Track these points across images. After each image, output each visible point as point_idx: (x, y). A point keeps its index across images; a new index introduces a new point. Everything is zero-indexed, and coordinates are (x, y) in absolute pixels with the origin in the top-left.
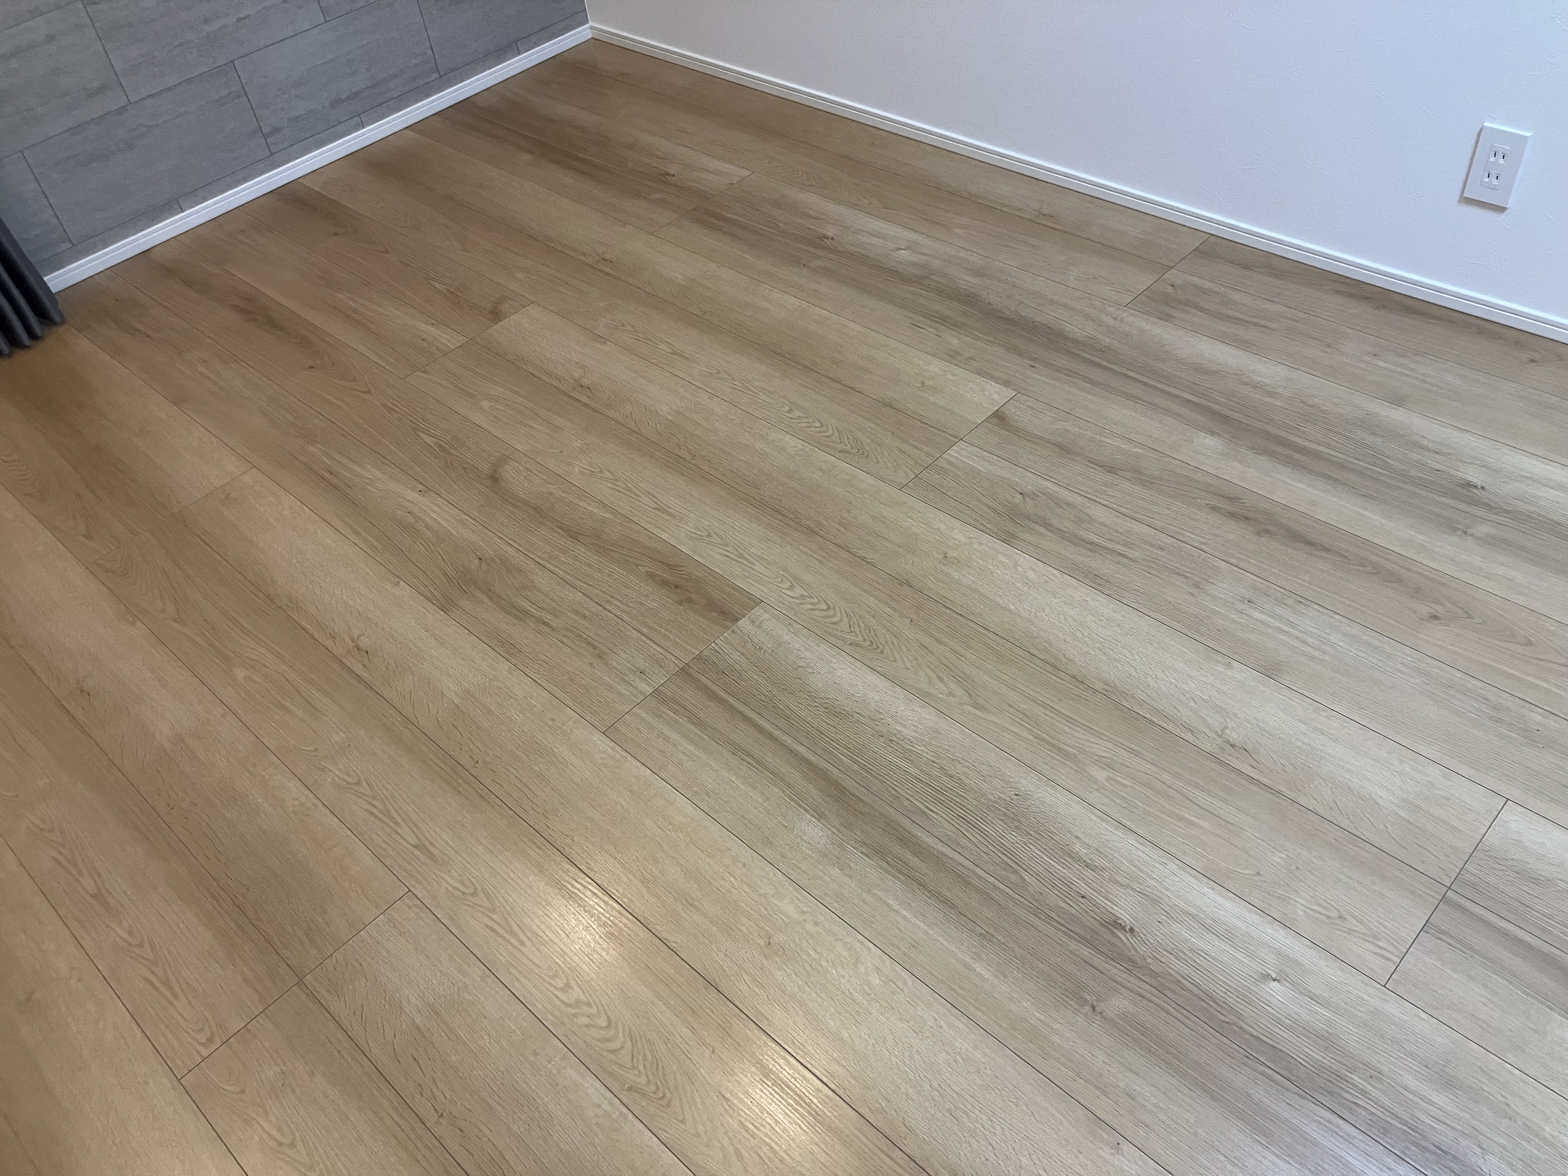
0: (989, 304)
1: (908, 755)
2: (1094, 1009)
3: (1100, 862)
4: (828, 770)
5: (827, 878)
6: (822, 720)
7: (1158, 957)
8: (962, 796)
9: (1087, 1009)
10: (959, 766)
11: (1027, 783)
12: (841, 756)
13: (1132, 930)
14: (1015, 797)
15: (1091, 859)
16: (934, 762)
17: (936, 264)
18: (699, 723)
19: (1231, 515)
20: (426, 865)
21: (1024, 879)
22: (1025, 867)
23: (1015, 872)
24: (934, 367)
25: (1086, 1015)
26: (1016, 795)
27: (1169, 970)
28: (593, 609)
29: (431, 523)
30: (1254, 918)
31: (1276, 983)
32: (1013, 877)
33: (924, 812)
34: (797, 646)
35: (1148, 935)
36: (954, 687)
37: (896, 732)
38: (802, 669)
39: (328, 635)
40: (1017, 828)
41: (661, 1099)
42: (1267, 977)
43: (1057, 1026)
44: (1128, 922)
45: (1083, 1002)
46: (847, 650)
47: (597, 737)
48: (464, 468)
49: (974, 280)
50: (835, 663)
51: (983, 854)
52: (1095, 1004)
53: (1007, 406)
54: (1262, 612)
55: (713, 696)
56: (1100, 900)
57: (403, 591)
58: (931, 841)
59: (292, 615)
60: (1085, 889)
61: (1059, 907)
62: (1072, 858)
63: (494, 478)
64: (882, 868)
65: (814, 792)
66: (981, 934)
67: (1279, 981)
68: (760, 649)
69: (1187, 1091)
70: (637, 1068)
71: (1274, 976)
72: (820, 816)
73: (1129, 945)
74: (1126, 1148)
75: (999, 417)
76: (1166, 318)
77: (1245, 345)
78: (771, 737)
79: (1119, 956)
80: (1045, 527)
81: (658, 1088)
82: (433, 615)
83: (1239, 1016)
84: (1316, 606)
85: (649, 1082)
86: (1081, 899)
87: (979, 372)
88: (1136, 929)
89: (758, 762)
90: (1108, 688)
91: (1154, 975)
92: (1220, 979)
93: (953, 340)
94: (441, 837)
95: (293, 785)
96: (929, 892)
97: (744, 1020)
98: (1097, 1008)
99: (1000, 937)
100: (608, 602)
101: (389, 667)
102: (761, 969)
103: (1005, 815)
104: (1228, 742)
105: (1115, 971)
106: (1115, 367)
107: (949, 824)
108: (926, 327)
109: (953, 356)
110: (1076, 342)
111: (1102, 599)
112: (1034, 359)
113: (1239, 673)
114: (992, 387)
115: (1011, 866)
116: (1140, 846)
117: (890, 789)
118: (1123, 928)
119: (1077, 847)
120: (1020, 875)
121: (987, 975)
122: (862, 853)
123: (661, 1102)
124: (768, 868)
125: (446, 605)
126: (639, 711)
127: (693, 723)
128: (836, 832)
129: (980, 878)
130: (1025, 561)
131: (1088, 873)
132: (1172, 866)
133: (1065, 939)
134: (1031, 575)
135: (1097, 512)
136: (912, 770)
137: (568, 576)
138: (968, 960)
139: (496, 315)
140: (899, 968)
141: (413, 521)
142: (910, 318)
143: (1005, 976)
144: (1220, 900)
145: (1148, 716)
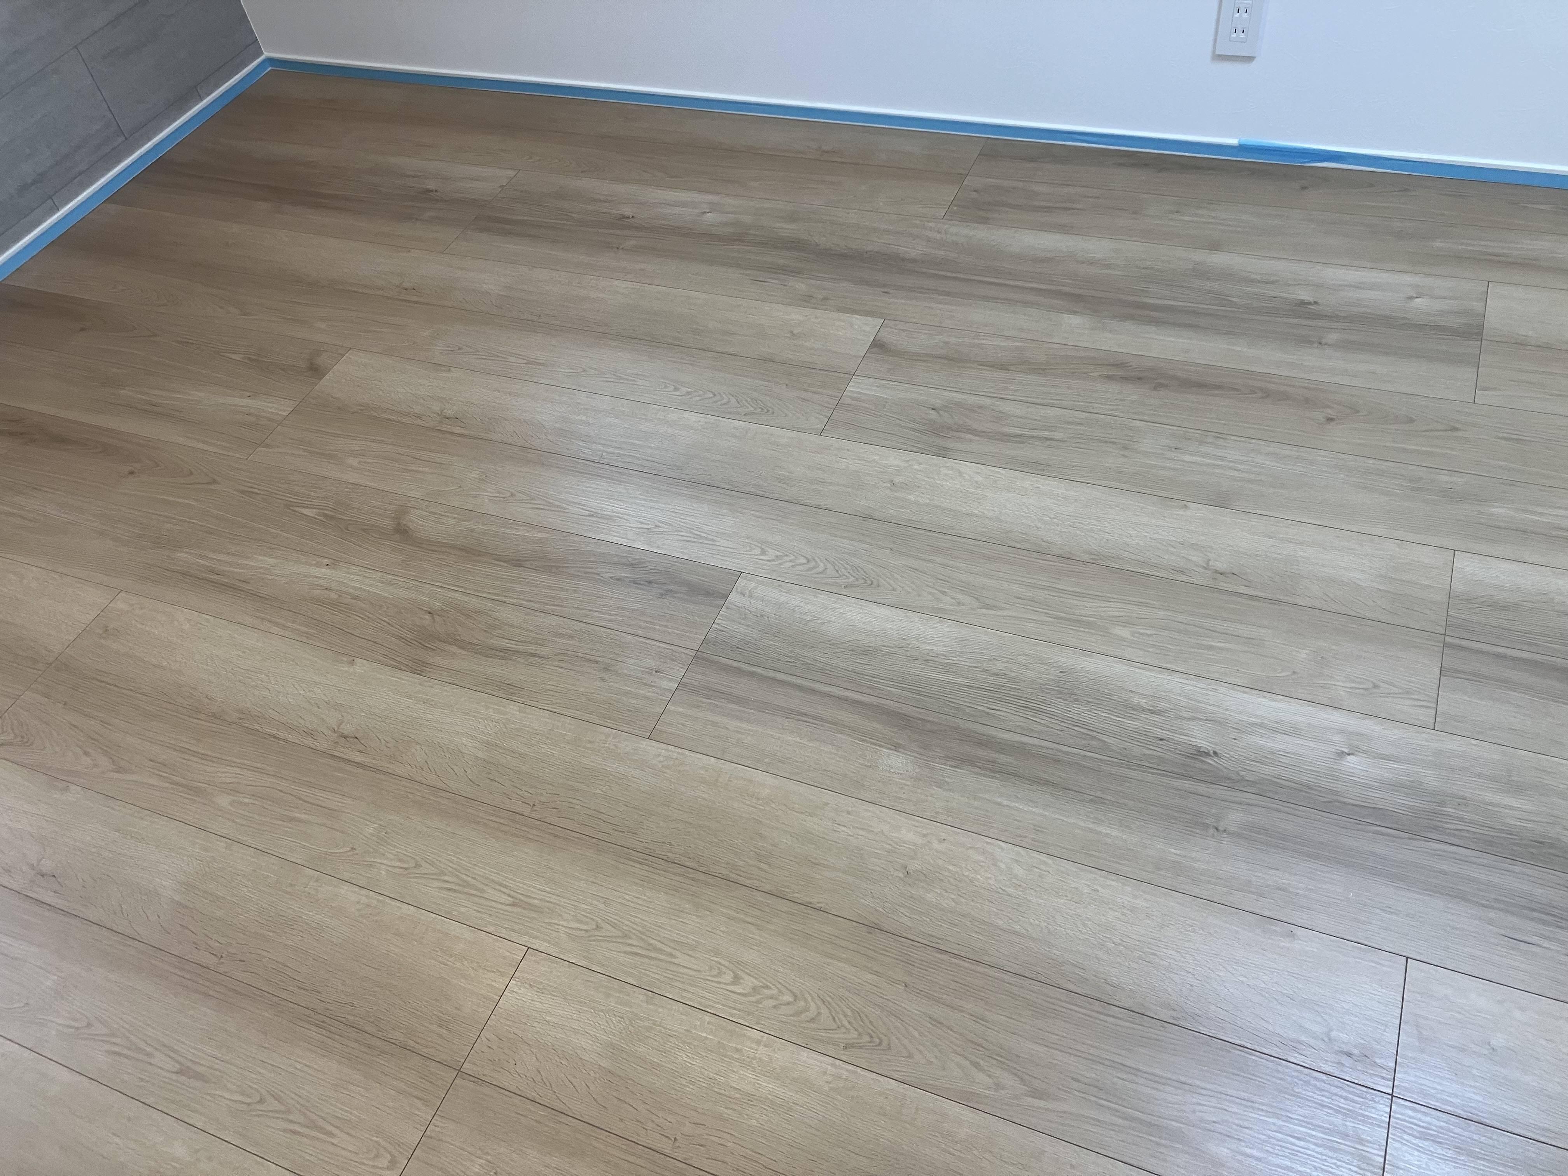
0: (817, 245)
1: (948, 668)
2: (1217, 829)
3: (1163, 705)
4: (883, 704)
5: (930, 798)
6: (855, 662)
7: (1247, 768)
8: (1015, 688)
9: (1212, 831)
10: (998, 664)
11: (1066, 659)
12: (889, 688)
13: (1215, 753)
14: (1061, 674)
15: (1152, 706)
16: (976, 667)
17: (747, 219)
18: (741, 701)
19: (1125, 379)
20: (534, 918)
21: (1105, 742)
22: (1100, 731)
23: (1093, 738)
24: (795, 315)
25: (1213, 836)
26: (1061, 672)
27: (1262, 776)
28: (576, 628)
29: (357, 593)
30: (1310, 709)
31: (1352, 757)
32: (1094, 743)
33: (988, 713)
34: (796, 603)
35: (1231, 753)
36: (961, 597)
37: (927, 651)
38: (812, 624)
39: (306, 735)
40: (1077, 700)
41: (880, 1044)
42: (1342, 754)
43: (1194, 855)
44: (1209, 748)
45: (1206, 826)
46: (844, 593)
47: (644, 744)
48: (364, 530)
49: (793, 226)
50: (840, 608)
51: (1059, 733)
52: (1215, 824)
53: (879, 334)
54: (1192, 455)
55: (740, 672)
56: (1177, 737)
57: (361, 667)
58: (1007, 736)
59: (251, 727)
60: (1160, 733)
61: (1145, 755)
62: (1135, 710)
63: (402, 532)
64: (977, 774)
65: (879, 727)
66: (1091, 800)
67: (1353, 754)
68: (762, 616)
69: (1326, 869)
70: (843, 1026)
71: (1346, 751)
72: (897, 747)
73: (1220, 767)
74: (1299, 932)
75: (878, 345)
76: (984, 221)
77: (1063, 229)
78: (814, 691)
79: (1216, 778)
80: (970, 433)
81: (871, 1037)
82: (409, 681)
83: (1335, 793)
84: (1233, 438)
85: (860, 1034)
86: (1161, 742)
87: (839, 310)
88: (1219, 752)
89: (814, 717)
90: (1094, 557)
91: (1253, 783)
92: (1307, 770)
93: (800, 286)
94: (534, 888)
95: (345, 890)
96: (1028, 780)
97: (919, 947)
98: (1220, 828)
99: (1109, 797)
100: (587, 616)
101: (388, 745)
102: (912, 897)
103: (1060, 692)
104: (1216, 572)
105: (1219, 791)
106: (962, 276)
107: (1016, 717)
108: (769, 280)
109: (807, 300)
110: (914, 261)
111: (1050, 481)
112: (884, 286)
113: (1197, 511)
114: (858, 320)
115: (1088, 735)
116: (1186, 682)
117: (947, 702)
118: (1207, 754)
119: (1136, 700)
120: (1099, 740)
121: (1115, 833)
122: (951, 766)
123: (881, 1047)
124: (872, 807)
125: (419, 668)
126: (673, 708)
127: (733, 702)
128: (918, 756)
129: (1067, 753)
130: (968, 469)
131: (1156, 718)
132: (1223, 689)
133: (1164, 780)
134: (979, 479)
135: (1008, 408)
136: (960, 680)
137: (532, 604)
138: (1091, 826)
139: (316, 371)
140: (1035, 854)
141: (336, 596)
142: (748, 275)
143: (1129, 828)
144: (1273, 704)
145: (1140, 571)
